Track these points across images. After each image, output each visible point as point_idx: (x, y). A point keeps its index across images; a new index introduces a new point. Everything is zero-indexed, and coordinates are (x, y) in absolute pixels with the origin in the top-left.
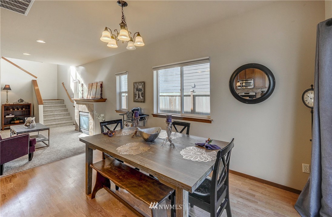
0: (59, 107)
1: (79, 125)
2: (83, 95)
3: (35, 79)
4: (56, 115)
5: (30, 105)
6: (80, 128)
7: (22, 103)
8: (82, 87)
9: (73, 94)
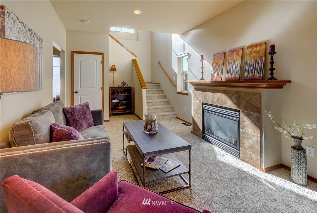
0: (157, 92)
1: (201, 128)
2: (202, 75)
3: (135, 58)
4: (155, 103)
5: (131, 89)
6: (204, 133)
7: (124, 86)
8: (202, 62)
9: (176, 75)
